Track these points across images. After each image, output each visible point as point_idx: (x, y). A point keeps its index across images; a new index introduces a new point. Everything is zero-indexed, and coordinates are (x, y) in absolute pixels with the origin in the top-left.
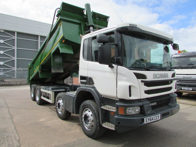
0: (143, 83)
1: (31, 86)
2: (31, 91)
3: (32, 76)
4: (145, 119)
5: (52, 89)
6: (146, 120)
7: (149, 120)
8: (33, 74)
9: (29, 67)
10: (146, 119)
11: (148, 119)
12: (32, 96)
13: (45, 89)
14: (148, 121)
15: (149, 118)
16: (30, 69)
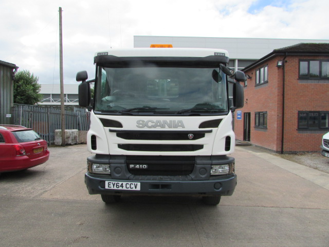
0: (115, 134)
4: (107, 183)
6: (109, 185)
7: (114, 185)
10: (109, 183)
11: (112, 184)
14: (112, 186)
15: (114, 182)
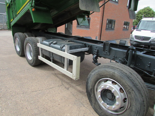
1: (13, 35)
2: (15, 42)
3: (14, 19)
5: (71, 48)
8: (16, 16)
9: (8, 5)
12: (18, 49)
13: (49, 45)
16: (9, 7)
